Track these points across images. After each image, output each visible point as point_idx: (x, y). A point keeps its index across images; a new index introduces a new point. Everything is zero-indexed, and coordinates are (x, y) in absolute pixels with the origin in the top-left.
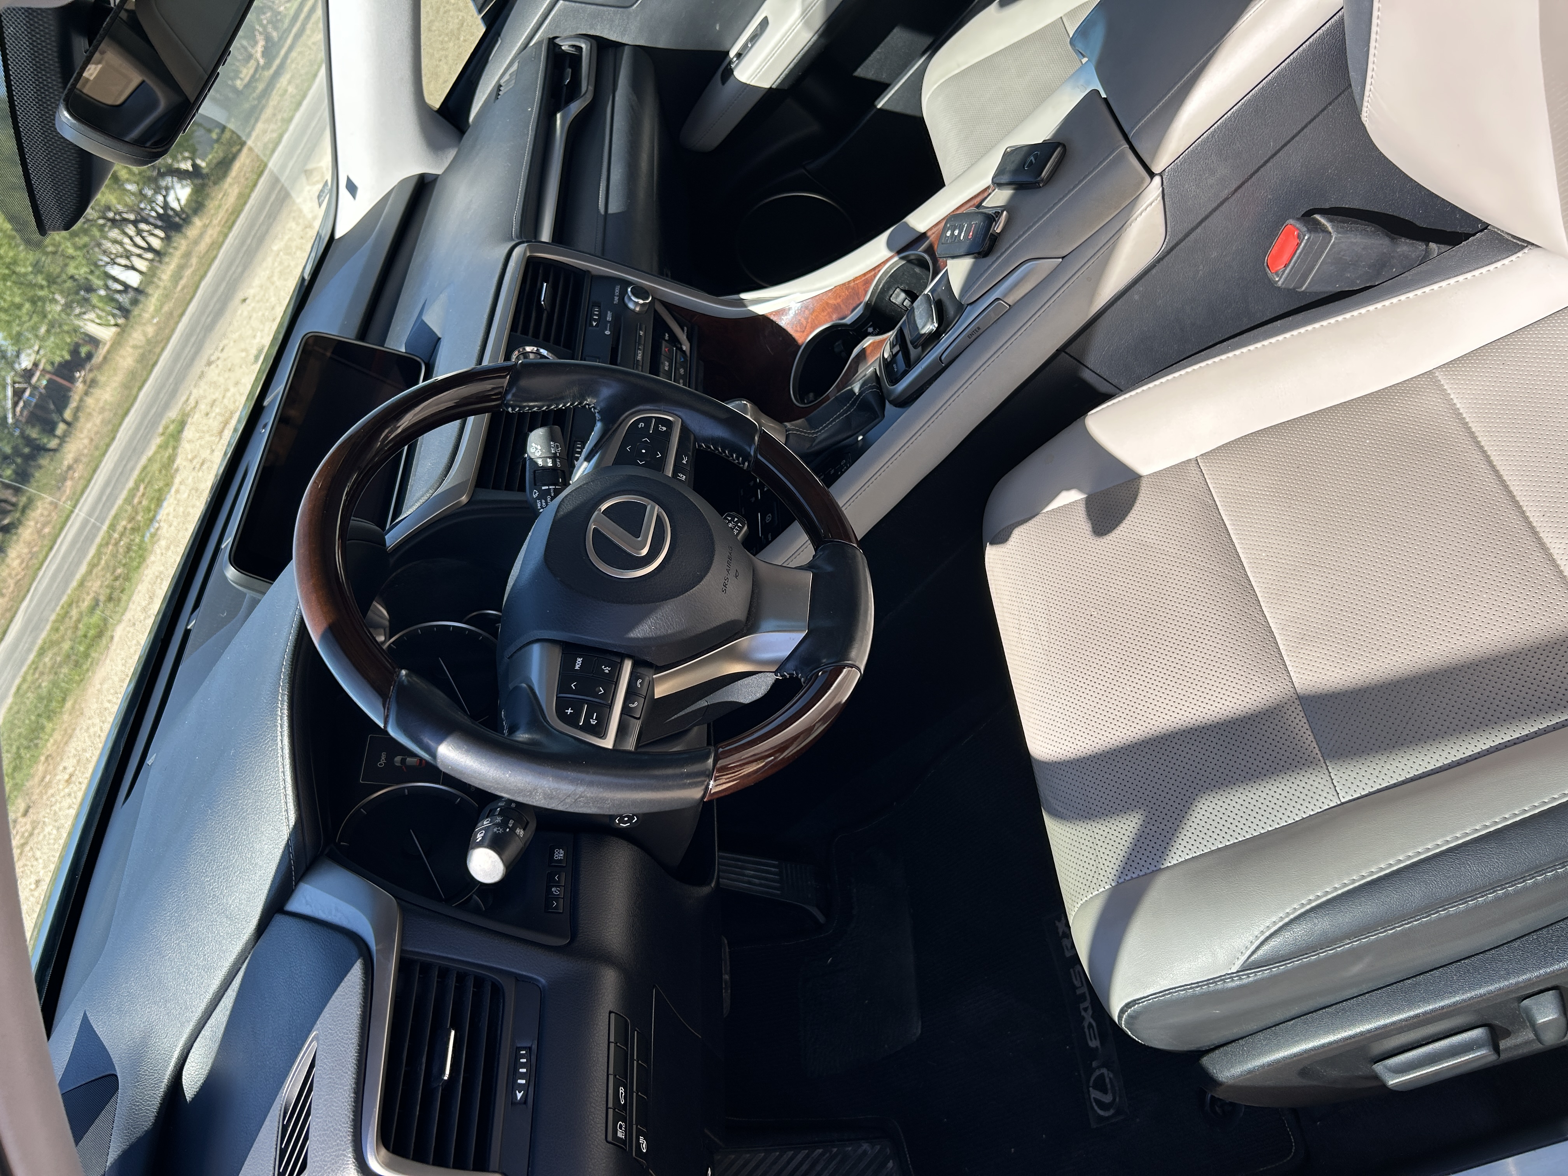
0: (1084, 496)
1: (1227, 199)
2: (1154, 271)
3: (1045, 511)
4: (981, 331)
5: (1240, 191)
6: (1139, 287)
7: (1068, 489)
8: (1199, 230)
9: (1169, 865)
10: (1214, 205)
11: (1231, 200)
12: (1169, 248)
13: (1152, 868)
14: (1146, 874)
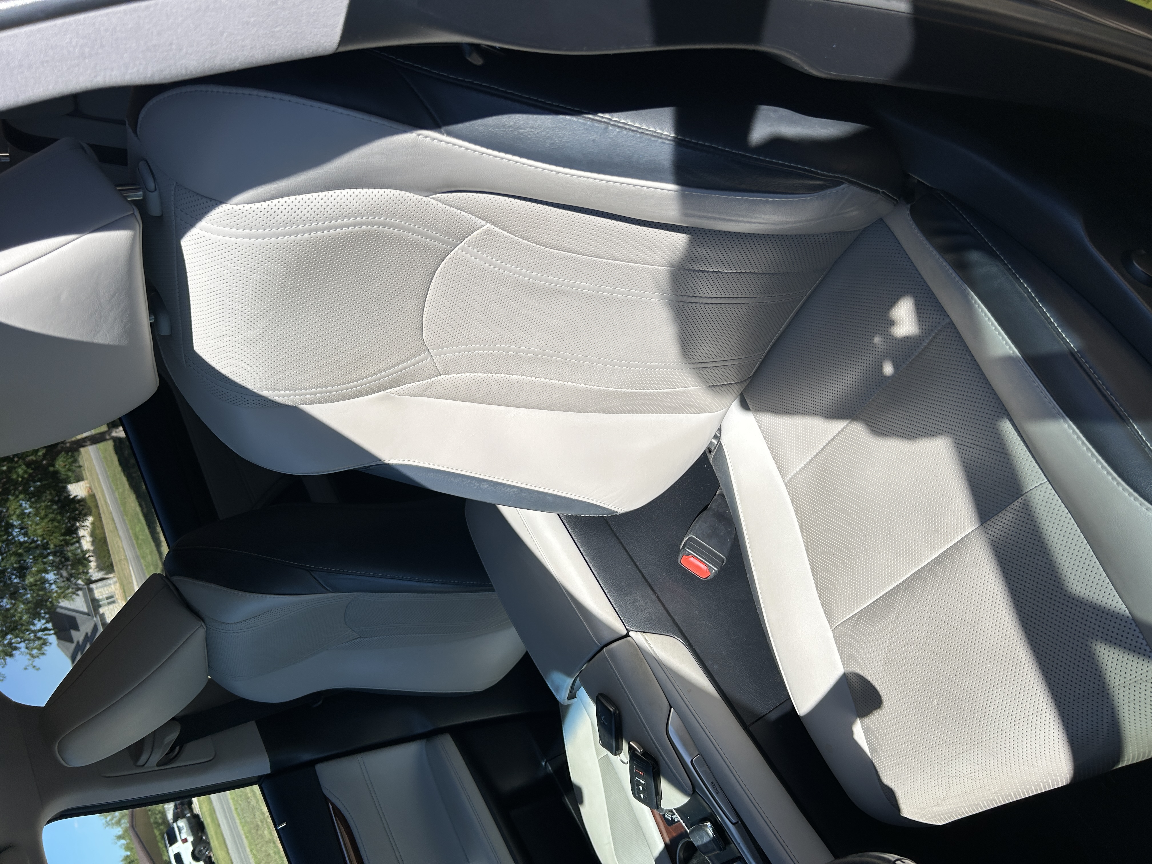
0: (858, 719)
1: (658, 597)
2: (698, 651)
3: (869, 754)
4: (715, 782)
5: (655, 589)
6: (708, 664)
7: (852, 733)
8: (676, 618)
9: (1127, 611)
10: (659, 604)
11: (660, 596)
12: (682, 637)
13: (1133, 626)
14: (1141, 632)
